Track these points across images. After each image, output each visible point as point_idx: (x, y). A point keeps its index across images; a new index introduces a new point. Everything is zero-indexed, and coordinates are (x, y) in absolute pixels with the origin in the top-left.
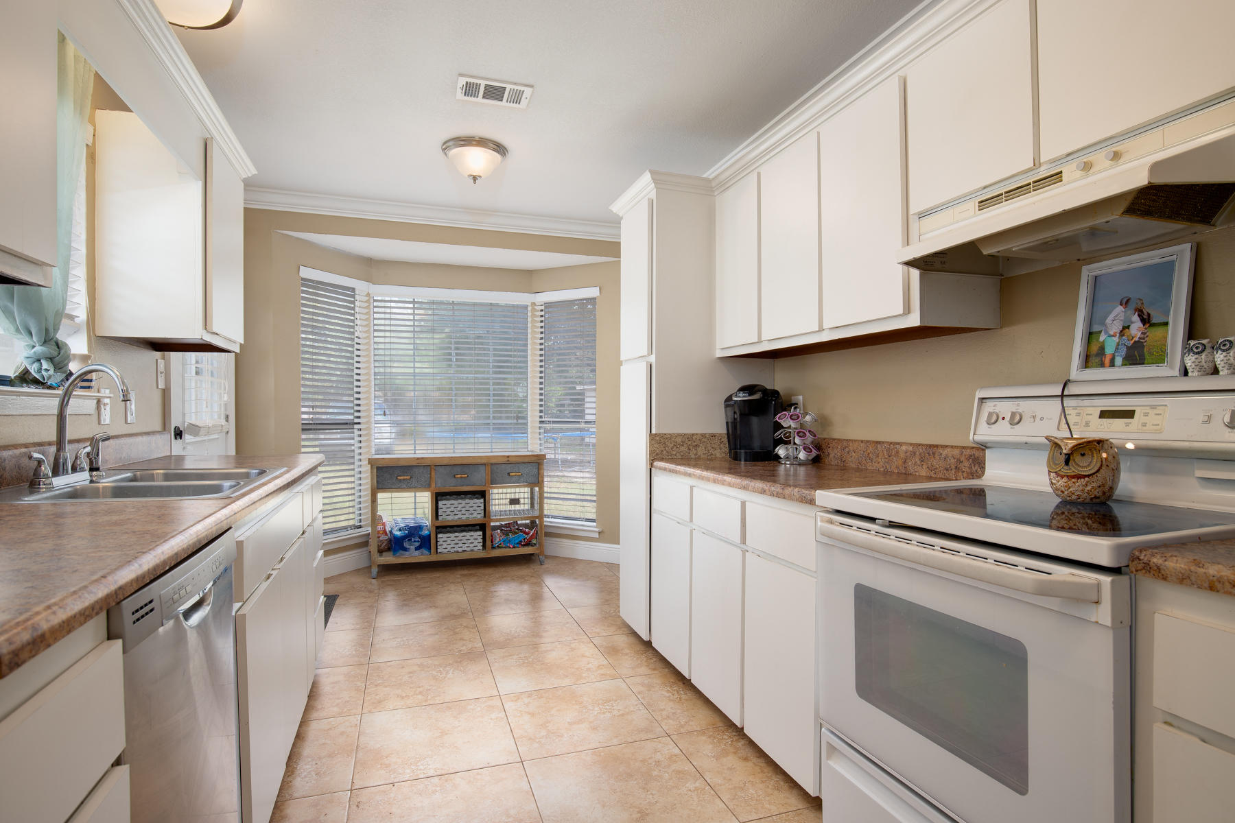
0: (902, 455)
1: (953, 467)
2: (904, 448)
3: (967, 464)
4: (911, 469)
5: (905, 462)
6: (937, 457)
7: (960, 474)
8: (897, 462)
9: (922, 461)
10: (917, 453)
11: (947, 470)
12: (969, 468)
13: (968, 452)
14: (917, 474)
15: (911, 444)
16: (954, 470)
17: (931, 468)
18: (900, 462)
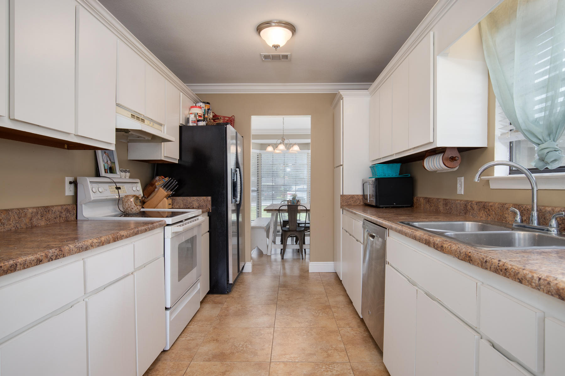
0: (29, 216)
1: (58, 216)
2: (30, 211)
3: (64, 213)
4: (35, 223)
5: (31, 219)
6: (50, 212)
7: (62, 219)
8: (26, 221)
9: (42, 217)
10: (39, 213)
11: (55, 218)
12: (65, 215)
13: (65, 207)
14: (39, 225)
15: (33, 208)
16: (59, 218)
17: (48, 220)
18: (28, 220)
